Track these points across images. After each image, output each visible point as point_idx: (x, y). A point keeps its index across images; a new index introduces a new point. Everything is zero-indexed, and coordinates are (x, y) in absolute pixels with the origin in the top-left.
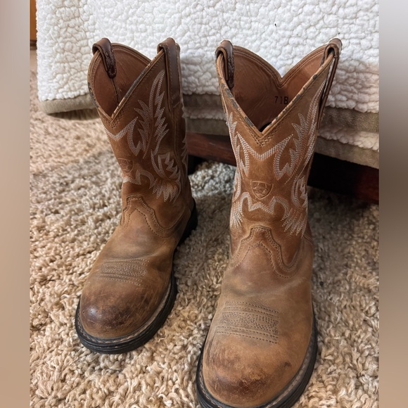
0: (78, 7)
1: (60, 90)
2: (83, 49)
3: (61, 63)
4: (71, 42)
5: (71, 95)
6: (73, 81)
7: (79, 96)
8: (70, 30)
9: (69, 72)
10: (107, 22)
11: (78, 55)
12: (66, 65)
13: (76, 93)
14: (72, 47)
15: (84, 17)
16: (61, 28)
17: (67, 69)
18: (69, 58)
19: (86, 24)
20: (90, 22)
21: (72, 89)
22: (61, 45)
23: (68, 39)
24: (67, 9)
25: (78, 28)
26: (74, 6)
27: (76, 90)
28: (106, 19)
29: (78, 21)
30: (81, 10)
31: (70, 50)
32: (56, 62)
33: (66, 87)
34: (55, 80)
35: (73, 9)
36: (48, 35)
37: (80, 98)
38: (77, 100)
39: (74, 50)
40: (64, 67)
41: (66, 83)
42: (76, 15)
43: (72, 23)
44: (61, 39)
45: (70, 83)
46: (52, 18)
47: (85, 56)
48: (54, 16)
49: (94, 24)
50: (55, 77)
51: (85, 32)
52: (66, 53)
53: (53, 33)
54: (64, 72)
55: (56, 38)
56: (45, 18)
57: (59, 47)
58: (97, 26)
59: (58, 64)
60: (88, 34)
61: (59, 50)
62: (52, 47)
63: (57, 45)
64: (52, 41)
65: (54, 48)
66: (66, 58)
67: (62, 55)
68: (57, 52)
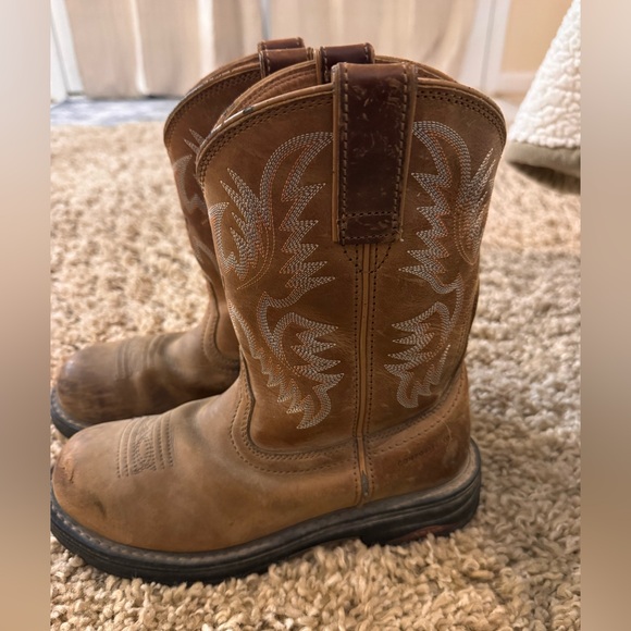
1: (540, 131)
3: (566, 89)
5: (551, 141)
6: (566, 122)
7: (563, 147)
9: (568, 106)
12: (569, 94)
13: (560, 142)
17: (567, 101)
18: (578, 85)
21: (559, 133)
22: (577, 62)
27: (562, 137)
32: (557, 87)
33: (551, 128)
34: (540, 114)
36: (566, 43)
37: (562, 152)
38: (557, 153)
40: (564, 97)
41: (554, 122)
45: (560, 124)
50: (542, 109)
52: (578, 77)
53: (575, 42)
54: (559, 104)
55: (575, 50)
57: (572, 64)
59: (557, 91)
61: (569, 70)
62: (562, 62)
63: (571, 60)
64: (566, 54)
65: (563, 65)
66: (574, 83)
67: (570, 79)
68: (565, 71)
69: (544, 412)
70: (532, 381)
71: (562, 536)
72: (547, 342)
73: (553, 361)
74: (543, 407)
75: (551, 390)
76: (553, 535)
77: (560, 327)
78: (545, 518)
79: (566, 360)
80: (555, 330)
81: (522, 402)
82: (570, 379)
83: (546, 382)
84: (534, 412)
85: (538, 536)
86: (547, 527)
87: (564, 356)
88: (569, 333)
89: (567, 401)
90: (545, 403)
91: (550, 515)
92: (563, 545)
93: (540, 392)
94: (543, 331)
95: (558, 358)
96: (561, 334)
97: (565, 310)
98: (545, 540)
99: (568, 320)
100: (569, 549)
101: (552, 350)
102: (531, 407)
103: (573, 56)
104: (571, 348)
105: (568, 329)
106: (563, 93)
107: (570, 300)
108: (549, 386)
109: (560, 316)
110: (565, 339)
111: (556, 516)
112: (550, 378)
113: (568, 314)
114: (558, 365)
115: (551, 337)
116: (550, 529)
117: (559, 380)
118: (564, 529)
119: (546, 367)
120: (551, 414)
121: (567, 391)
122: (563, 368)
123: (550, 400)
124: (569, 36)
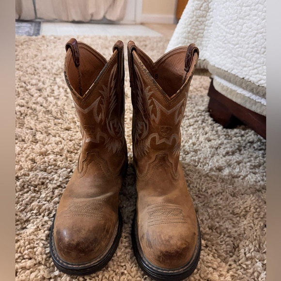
0: (207, 12)
2: (200, 35)
3: (186, 38)
4: (195, 29)
8: (197, 23)
10: (217, 24)
11: (196, 37)
12: (187, 40)
14: (194, 32)
15: (208, 18)
16: (193, 21)
17: (186, 42)
18: (190, 37)
19: (207, 22)
20: (210, 21)
22: (189, 29)
23: (194, 27)
24: (201, 12)
25: (202, 23)
26: (205, 11)
28: (218, 23)
29: (204, 19)
30: (208, 14)
31: (192, 33)
32: (182, 37)
35: (204, 12)
39: (195, 34)
40: (185, 41)
42: (204, 16)
43: (200, 19)
44: (190, 26)
46: (191, 14)
47: (199, 39)
48: (192, 13)
49: (212, 23)
51: (205, 26)
52: (189, 34)
53: (188, 22)
56: (187, 13)
58: (213, 24)
59: (182, 39)
60: (206, 27)
61: (187, 32)
62: (184, 29)
63: (187, 29)
64: (185, 26)
65: (184, 30)
66: (188, 36)
67: (187, 35)
68: (185, 32)
69: (192, 153)
70: (185, 143)
71: (206, 190)
72: (186, 129)
73: (190, 135)
74: (191, 151)
75: (192, 145)
76: (203, 190)
77: (189, 123)
78: (199, 185)
79: (194, 135)
80: (188, 125)
81: (184, 150)
82: (197, 141)
83: (189, 143)
84: (188, 153)
85: (199, 191)
86: (201, 188)
87: (193, 133)
88: (193, 125)
89: (198, 148)
90: (191, 150)
91: (201, 184)
92: (207, 193)
93: (189, 146)
94: (184, 125)
95: (191, 134)
96: (190, 126)
97: (190, 117)
98: (201, 192)
99: (191, 120)
100: (209, 194)
101: (188, 131)
102: (187, 152)
103: (187, 27)
104: (195, 130)
105: (192, 124)
106: (185, 40)
107: (191, 113)
108: (191, 144)
109: (188, 119)
110: (192, 127)
111: (202, 184)
112: (191, 141)
113: (191, 118)
114: (192, 136)
115: (187, 127)
116: (202, 189)
117: (193, 141)
118: (206, 188)
119: (189, 137)
120: (194, 153)
121: (197, 145)
122: (194, 137)
123: (192, 149)
124: (186, 20)
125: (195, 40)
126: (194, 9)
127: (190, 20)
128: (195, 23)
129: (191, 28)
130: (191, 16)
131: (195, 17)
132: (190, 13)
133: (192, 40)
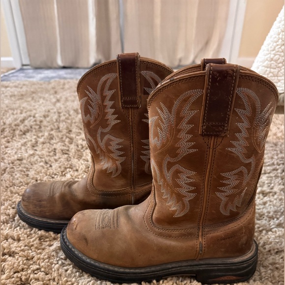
8: (283, 47)
12: (268, 69)
14: (279, 59)
16: (278, 45)
17: (267, 72)
18: (273, 65)
22: (272, 56)
23: (279, 53)
31: (276, 61)
32: (263, 66)
36: (267, 47)
39: (279, 61)
40: (266, 71)
44: (274, 52)
46: (276, 37)
48: (277, 37)
52: (272, 62)
53: (271, 47)
55: (271, 51)
59: (263, 68)
61: (269, 59)
62: (265, 55)
64: (268, 52)
65: (266, 57)
66: (271, 65)
67: (269, 63)
68: (267, 60)
73: (262, 184)
77: (265, 171)
79: (267, 184)
87: (266, 182)
88: (269, 173)
95: (264, 183)
96: (265, 174)
101: (261, 180)
103: (270, 53)
106: (266, 69)
124: (269, 45)
125: (279, 69)
126: (280, 31)
127: (275, 44)
128: (280, 48)
129: (275, 55)
130: (275, 39)
131: (280, 40)
132: (274, 36)
133: (275, 69)
